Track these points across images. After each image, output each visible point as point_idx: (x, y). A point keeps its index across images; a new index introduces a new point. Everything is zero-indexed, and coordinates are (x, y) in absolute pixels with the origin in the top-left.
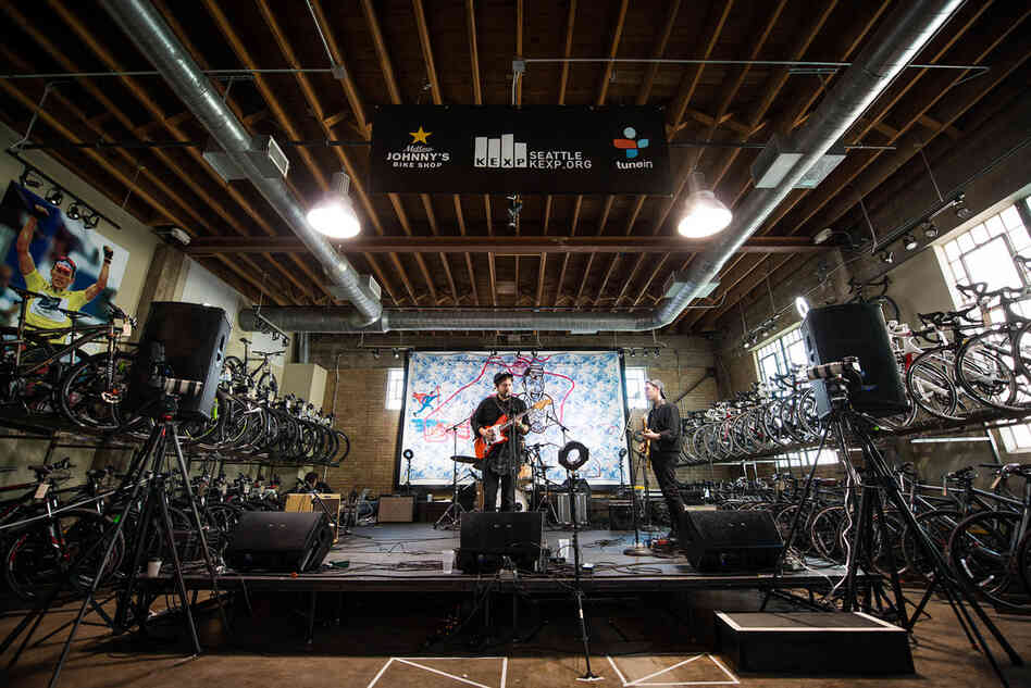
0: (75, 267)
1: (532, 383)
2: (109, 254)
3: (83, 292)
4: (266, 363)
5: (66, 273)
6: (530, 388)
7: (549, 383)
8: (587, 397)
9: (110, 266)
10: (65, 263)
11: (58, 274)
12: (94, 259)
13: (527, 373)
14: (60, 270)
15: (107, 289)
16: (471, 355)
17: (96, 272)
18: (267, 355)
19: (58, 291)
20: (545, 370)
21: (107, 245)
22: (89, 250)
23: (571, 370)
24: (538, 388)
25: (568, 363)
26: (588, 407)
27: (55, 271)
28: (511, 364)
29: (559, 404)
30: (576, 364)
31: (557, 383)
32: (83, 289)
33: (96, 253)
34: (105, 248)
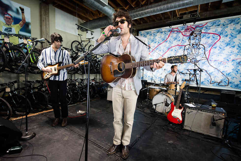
0: (12, 16)
1: (194, 39)
2: (22, 10)
3: (18, 25)
4: (90, 42)
5: (10, 19)
6: (193, 42)
7: (204, 38)
8: (228, 44)
9: (25, 14)
10: (7, 15)
11: (7, 19)
12: (17, 12)
13: (192, 34)
14: (7, 18)
15: (26, 23)
16: (164, 29)
17: (20, 17)
18: (89, 39)
19: (9, 25)
20: (203, 31)
21: (20, 6)
22: (15, 9)
23: (219, 29)
24: (197, 41)
25: (219, 25)
26: (228, 50)
27: (5, 19)
28: (183, 31)
29: (209, 49)
30: (224, 25)
31: (209, 38)
32: (18, 23)
33: (17, 10)
34: (20, 8)
